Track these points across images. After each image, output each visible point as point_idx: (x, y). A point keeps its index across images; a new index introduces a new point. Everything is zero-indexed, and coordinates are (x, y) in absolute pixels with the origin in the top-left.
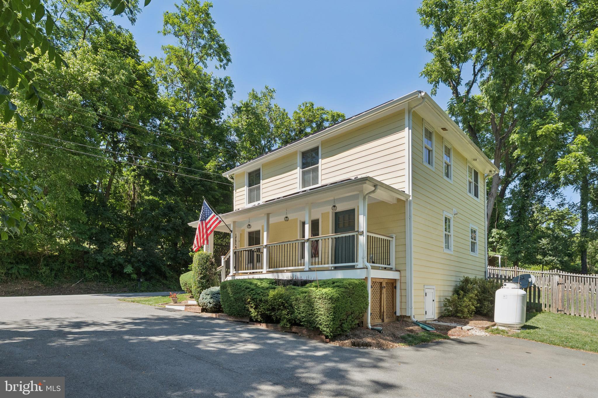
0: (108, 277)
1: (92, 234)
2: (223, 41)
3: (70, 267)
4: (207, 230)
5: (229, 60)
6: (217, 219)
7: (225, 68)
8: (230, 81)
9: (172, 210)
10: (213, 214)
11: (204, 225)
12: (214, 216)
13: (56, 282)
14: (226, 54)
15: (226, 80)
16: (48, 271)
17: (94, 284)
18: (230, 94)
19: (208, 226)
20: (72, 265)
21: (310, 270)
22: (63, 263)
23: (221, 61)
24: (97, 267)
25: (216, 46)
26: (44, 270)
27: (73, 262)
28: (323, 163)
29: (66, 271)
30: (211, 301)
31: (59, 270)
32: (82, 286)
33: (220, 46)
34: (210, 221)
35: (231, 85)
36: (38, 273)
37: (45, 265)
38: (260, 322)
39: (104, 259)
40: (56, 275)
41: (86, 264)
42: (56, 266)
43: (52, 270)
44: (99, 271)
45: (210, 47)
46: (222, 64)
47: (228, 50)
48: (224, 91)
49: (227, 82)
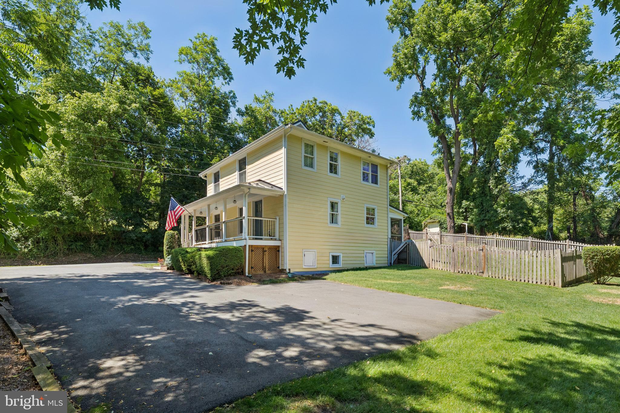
0: (141, 250)
1: (127, 218)
2: (227, 65)
3: (113, 243)
4: (175, 216)
5: (232, 78)
6: (182, 209)
7: (229, 84)
8: (234, 94)
9: (186, 197)
10: (179, 205)
11: (173, 213)
12: (179, 207)
13: (104, 254)
14: (229, 74)
15: (230, 93)
16: (97, 247)
17: (131, 255)
18: (234, 103)
19: (176, 214)
20: (114, 242)
21: (226, 241)
22: (108, 240)
23: (225, 79)
24: (132, 242)
25: (220, 68)
26: (93, 245)
27: (115, 239)
28: (249, 168)
29: (110, 246)
30: (170, 262)
31: (105, 246)
32: (122, 257)
33: (224, 68)
34: (176, 210)
35: (234, 97)
36: (90, 248)
37: (95, 242)
38: (188, 274)
39: (136, 236)
40: (103, 249)
41: (124, 241)
42: (103, 242)
43: (100, 245)
44: (134, 245)
45: (216, 69)
46: (226, 81)
47: (231, 71)
48: (229, 101)
49: (232, 95)
